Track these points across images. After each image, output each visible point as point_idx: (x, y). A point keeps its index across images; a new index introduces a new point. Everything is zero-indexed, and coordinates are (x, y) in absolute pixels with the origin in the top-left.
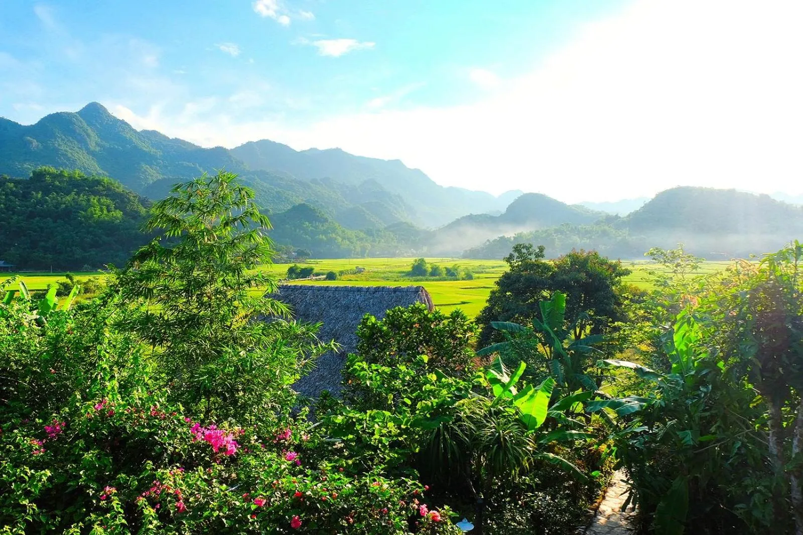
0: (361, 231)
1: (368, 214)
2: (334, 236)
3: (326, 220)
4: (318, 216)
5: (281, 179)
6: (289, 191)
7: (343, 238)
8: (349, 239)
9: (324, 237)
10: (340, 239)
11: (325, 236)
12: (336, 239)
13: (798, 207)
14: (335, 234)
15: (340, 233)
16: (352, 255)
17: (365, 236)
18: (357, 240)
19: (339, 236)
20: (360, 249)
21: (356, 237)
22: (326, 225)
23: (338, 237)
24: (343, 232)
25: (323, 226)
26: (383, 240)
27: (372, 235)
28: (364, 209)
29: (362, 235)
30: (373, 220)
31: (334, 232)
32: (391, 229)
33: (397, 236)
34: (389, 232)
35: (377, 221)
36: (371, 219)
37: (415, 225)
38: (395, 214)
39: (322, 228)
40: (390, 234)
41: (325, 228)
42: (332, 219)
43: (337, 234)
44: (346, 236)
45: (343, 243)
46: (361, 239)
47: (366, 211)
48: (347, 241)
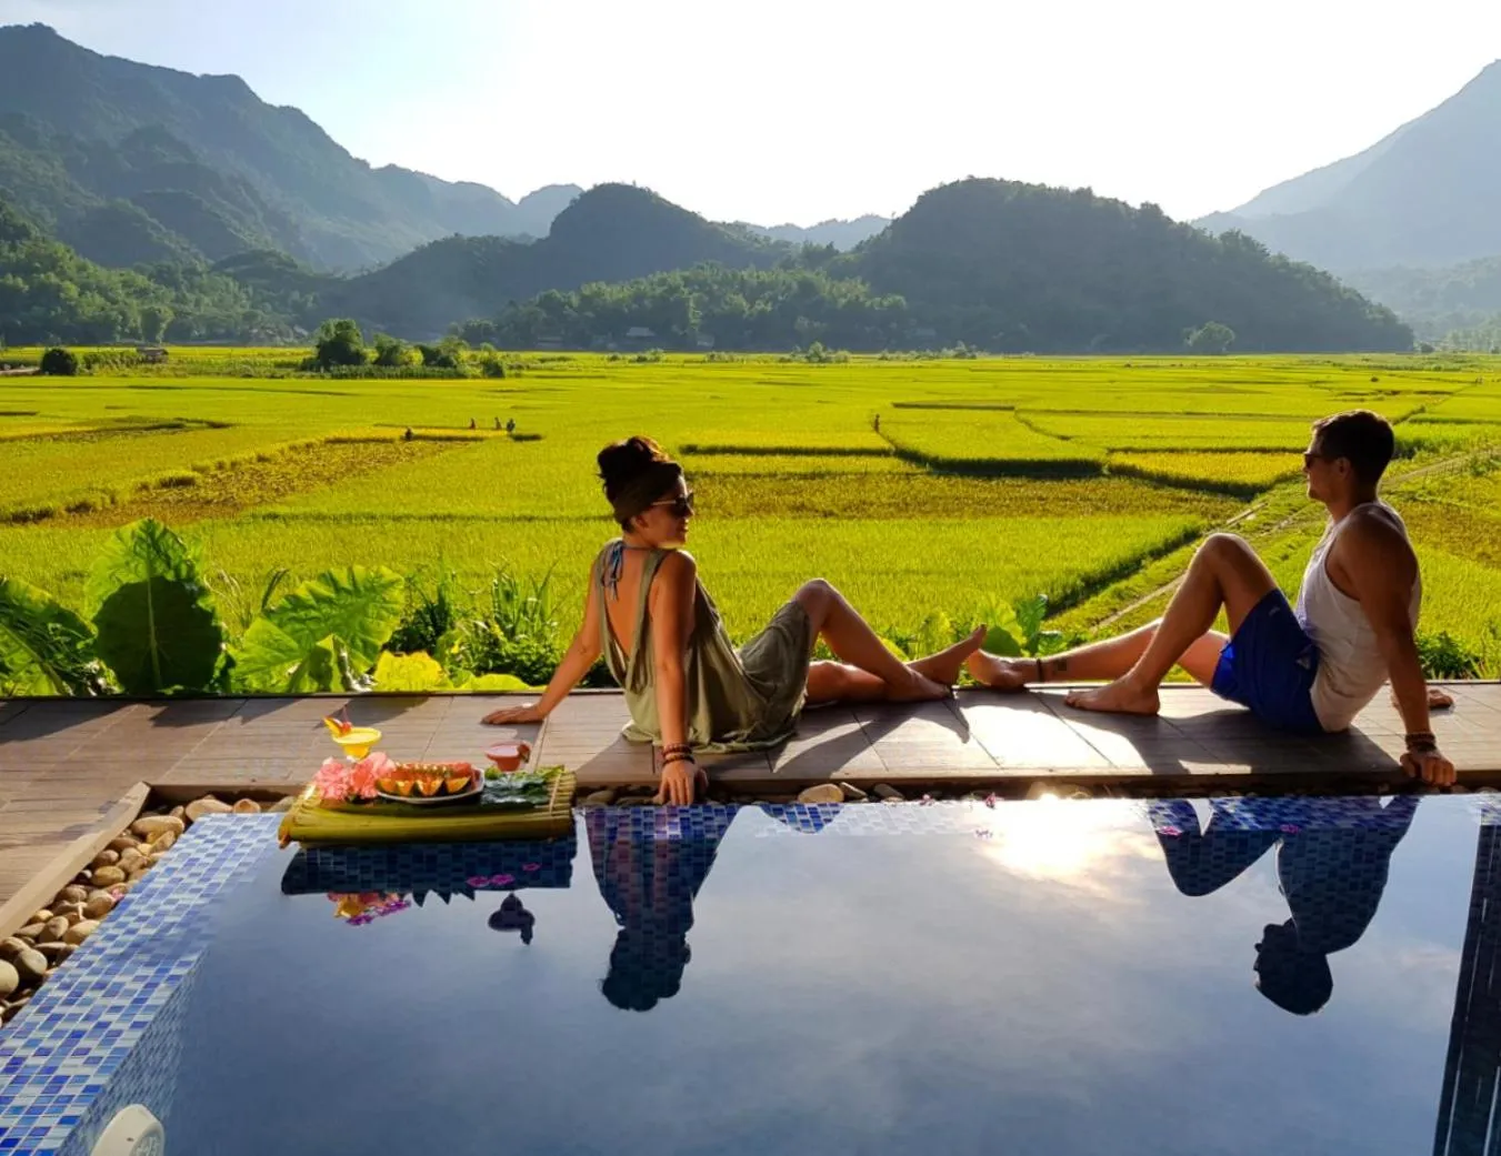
0: (140, 271)
1: (154, 227)
2: (54, 279)
3: (23, 233)
7: (85, 288)
8: (102, 291)
9: (20, 281)
10: (73, 291)
11: (26, 281)
12: (59, 289)
13: (1216, 236)
14: (57, 275)
15: (72, 272)
16: (118, 337)
17: (152, 285)
18: (128, 295)
19: (71, 280)
20: (139, 320)
21: (125, 284)
22: (24, 247)
23: (67, 284)
24: (82, 268)
25: (13, 248)
26: (207, 300)
27: (175, 285)
28: (140, 211)
29: (141, 280)
30: (173, 246)
31: (53, 268)
32: (230, 270)
33: (250, 290)
34: (225, 279)
35: (183, 249)
36: (167, 242)
37: (299, 262)
38: (235, 229)
39: (12, 255)
40: (227, 285)
41: (23, 256)
42: (42, 230)
43: (62, 274)
44: (92, 280)
45: (83, 299)
46: (142, 293)
47: (149, 219)
48: (97, 296)
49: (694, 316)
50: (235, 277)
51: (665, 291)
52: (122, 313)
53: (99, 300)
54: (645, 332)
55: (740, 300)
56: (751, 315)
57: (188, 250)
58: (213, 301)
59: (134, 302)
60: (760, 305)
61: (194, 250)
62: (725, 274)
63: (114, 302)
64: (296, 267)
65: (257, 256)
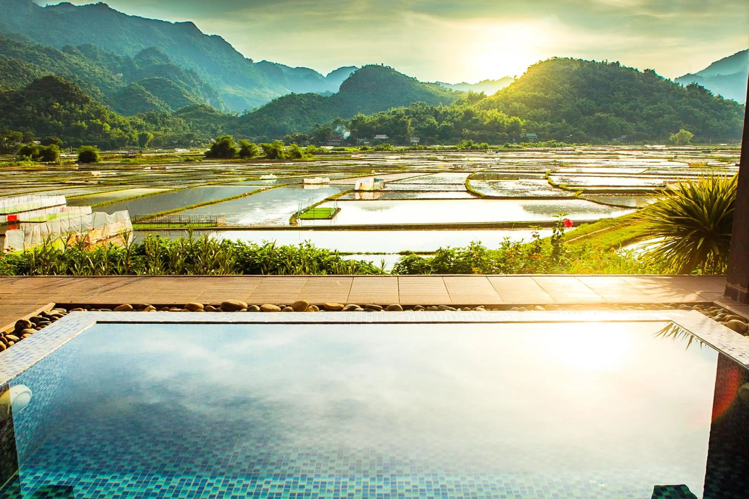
0: (140, 117)
1: (149, 96)
2: (99, 122)
3: (86, 100)
4: (74, 95)
5: (19, 45)
6: (30, 62)
7: (113, 126)
8: (121, 127)
9: (84, 123)
10: (108, 128)
11: (86, 123)
12: (101, 126)
14: (101, 120)
15: (108, 119)
16: (126, 146)
17: (145, 123)
18: (133, 128)
19: (107, 123)
20: (137, 138)
21: (132, 123)
22: (87, 108)
23: (105, 124)
24: (113, 117)
25: (82, 108)
26: (170, 129)
27: (156, 122)
28: (143, 88)
29: (140, 121)
30: (157, 104)
31: (99, 117)
32: (182, 114)
33: (191, 123)
34: (180, 119)
35: (161, 105)
36: (154, 103)
37: (215, 109)
38: (187, 95)
39: (81, 111)
40: (180, 122)
41: (85, 112)
42: (97, 100)
43: (103, 120)
44: (116, 122)
45: (112, 131)
46: (139, 127)
47: (146, 92)
48: (119, 129)
49: (411, 129)
50: (184, 118)
51: (395, 117)
52: (130, 136)
53: (119, 131)
54: (384, 137)
55: (433, 120)
56: (439, 128)
57: (164, 106)
58: (173, 130)
59: (136, 131)
60: (444, 123)
61: (166, 105)
62: (427, 108)
63: (126, 131)
64: (213, 111)
65: (196, 107)
